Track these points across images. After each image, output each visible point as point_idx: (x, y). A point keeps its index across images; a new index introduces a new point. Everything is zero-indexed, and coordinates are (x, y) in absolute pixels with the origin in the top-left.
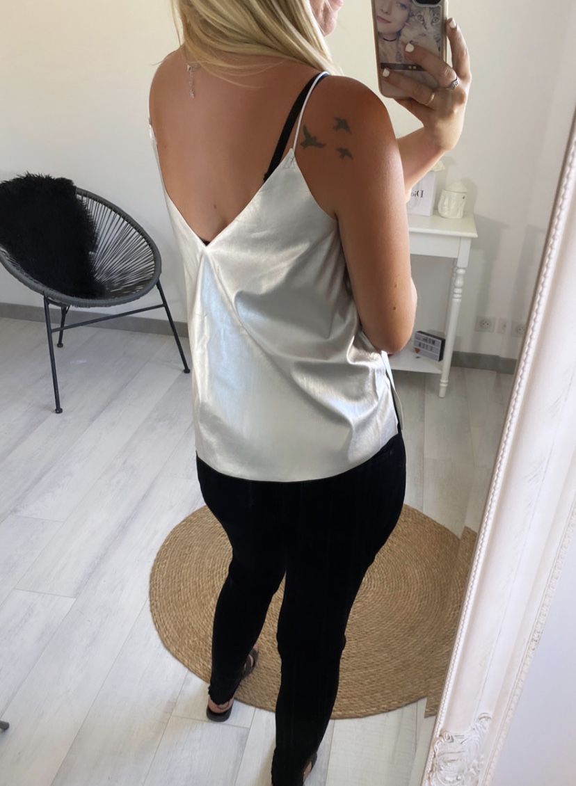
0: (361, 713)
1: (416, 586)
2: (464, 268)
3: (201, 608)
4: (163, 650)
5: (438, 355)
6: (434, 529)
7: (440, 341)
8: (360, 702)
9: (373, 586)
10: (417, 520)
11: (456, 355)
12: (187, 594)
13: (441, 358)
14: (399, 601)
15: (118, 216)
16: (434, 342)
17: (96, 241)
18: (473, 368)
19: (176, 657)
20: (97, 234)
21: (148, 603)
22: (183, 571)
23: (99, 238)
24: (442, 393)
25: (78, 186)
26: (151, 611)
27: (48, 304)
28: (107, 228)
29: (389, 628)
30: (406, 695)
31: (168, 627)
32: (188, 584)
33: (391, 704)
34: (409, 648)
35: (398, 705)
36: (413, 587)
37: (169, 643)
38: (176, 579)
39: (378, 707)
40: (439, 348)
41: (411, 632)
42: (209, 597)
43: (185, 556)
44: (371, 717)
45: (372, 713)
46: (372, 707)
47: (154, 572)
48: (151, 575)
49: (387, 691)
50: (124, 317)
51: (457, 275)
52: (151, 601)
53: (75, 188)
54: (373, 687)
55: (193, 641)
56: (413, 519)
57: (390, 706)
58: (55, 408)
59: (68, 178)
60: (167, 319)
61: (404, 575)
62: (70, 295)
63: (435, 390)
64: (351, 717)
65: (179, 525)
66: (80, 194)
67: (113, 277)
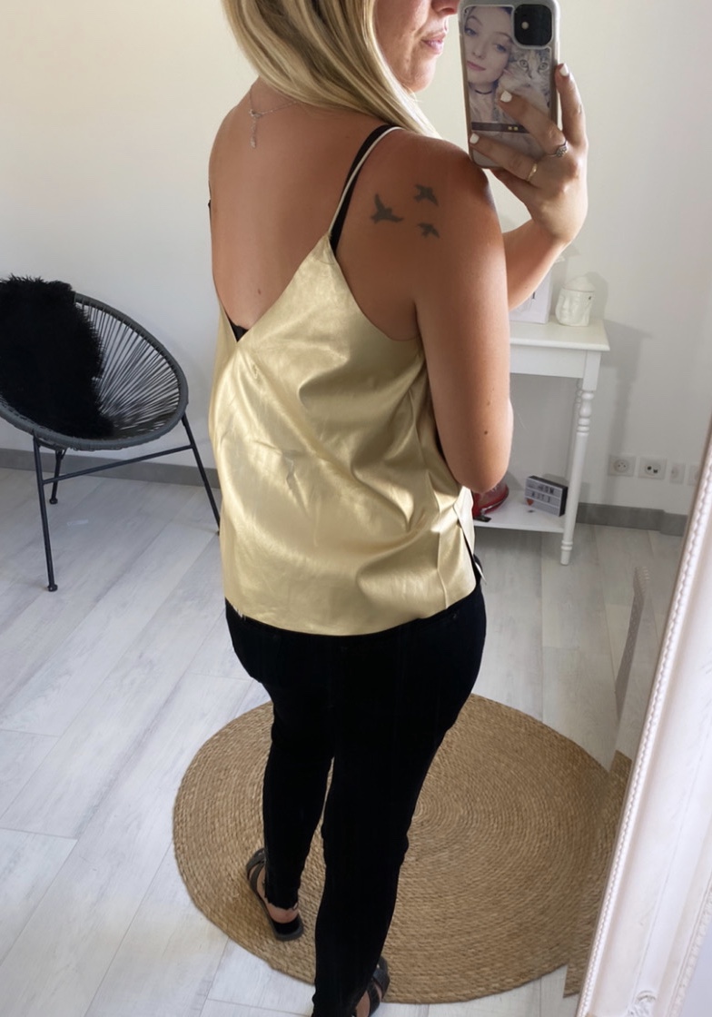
0: (464, 995)
1: (533, 820)
2: (592, 392)
3: (243, 853)
4: (193, 910)
5: (559, 508)
6: (556, 742)
7: (561, 490)
8: (462, 979)
9: (474, 821)
10: (532, 731)
11: (582, 508)
12: (224, 835)
13: (563, 512)
14: (512, 841)
15: (130, 330)
16: (552, 491)
17: (101, 363)
18: (606, 524)
19: (211, 920)
20: (103, 353)
21: (173, 846)
22: (217, 803)
23: (105, 360)
24: (565, 558)
25: (77, 292)
26: (177, 857)
27: (39, 446)
28: (116, 346)
29: (499, 878)
30: (524, 970)
31: (199, 878)
32: (225, 820)
33: (504, 983)
34: (527, 904)
35: (514, 984)
36: (529, 822)
37: (201, 901)
38: (209, 814)
39: (487, 987)
40: (560, 499)
41: (529, 883)
42: (253, 838)
43: (219, 782)
44: (477, 1001)
45: (479, 994)
46: (479, 986)
47: (179, 805)
48: (175, 808)
49: (498, 965)
50: (138, 463)
51: (582, 400)
52: (175, 844)
53: (74, 293)
54: (479, 959)
55: (234, 899)
56: (526, 729)
57: (504, 986)
58: (48, 584)
59: (64, 280)
60: (196, 465)
61: (516, 806)
62: (68, 435)
63: (556, 554)
64: (450, 1001)
65: (211, 740)
66: (81, 302)
67: (124, 410)
